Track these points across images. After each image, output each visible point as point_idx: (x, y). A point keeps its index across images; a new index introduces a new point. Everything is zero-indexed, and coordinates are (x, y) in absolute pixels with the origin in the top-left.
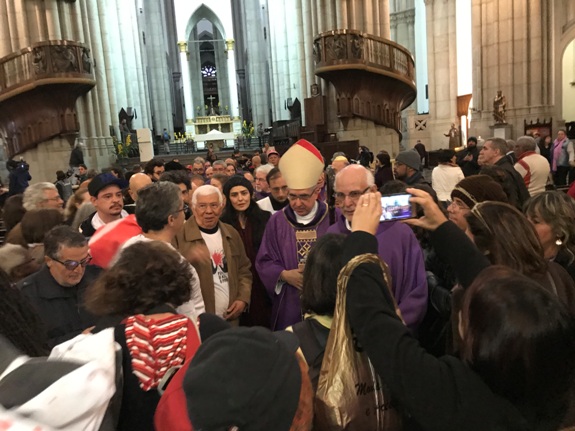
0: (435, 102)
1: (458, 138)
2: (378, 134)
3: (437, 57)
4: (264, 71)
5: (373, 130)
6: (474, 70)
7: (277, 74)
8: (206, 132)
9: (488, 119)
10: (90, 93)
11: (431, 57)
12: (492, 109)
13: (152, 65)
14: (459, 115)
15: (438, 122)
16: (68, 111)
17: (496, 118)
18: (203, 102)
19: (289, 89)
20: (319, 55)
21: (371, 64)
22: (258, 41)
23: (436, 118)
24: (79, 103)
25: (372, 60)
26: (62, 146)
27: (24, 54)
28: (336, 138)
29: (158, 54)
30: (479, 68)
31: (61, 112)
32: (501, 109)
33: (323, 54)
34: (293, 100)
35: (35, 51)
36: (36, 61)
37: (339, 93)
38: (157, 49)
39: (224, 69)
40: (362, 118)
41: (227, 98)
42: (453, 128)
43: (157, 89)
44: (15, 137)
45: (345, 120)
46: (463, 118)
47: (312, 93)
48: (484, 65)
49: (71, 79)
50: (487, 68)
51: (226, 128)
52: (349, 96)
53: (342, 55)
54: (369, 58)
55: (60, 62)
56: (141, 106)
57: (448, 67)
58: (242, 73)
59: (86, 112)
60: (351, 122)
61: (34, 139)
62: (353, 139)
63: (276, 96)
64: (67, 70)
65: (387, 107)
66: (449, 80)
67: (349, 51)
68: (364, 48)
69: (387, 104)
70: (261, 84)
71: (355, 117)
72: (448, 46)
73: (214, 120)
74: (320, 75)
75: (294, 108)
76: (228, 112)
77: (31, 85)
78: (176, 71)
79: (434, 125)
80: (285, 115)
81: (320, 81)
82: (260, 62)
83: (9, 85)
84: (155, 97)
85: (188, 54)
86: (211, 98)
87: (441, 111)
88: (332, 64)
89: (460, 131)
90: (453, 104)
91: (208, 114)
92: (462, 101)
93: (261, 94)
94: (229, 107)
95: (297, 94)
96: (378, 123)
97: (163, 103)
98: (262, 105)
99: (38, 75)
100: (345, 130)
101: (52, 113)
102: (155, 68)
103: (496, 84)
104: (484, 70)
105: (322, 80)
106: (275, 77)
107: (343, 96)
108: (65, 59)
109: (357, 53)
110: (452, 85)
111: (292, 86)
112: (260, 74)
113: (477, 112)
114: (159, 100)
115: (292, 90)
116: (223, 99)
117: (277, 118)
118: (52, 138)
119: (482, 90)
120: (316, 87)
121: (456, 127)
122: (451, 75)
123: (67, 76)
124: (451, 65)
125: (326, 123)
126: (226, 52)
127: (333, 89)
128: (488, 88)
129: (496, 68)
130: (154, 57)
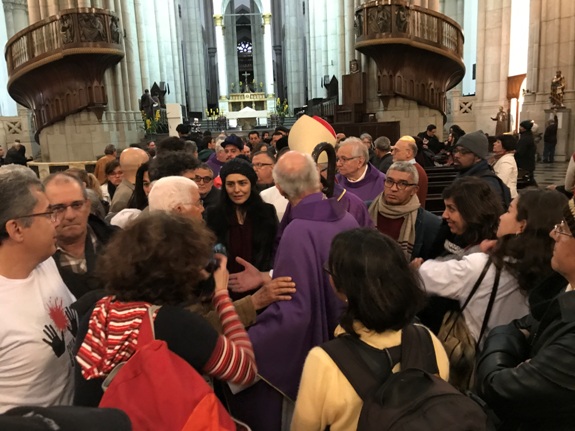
0: (483, 83)
1: (506, 122)
2: (421, 115)
3: (488, 33)
4: (301, 47)
5: (415, 111)
6: (531, 47)
7: (315, 50)
8: (239, 110)
9: (543, 102)
10: (119, 65)
11: (482, 34)
12: (549, 91)
13: (187, 39)
14: (509, 98)
15: (485, 104)
16: (96, 83)
17: (553, 101)
18: (237, 78)
19: (327, 66)
20: (361, 28)
21: (417, 39)
22: (296, 16)
23: (483, 100)
24: (107, 75)
25: (418, 34)
26: (89, 120)
27: (52, 22)
28: (374, 119)
29: (193, 28)
30: (536, 46)
31: (89, 84)
32: (559, 91)
33: (365, 26)
34: (331, 78)
35: (63, 19)
36: (64, 29)
37: (380, 69)
38: (193, 23)
39: (260, 44)
40: (404, 97)
41: (262, 75)
42: (501, 111)
43: (192, 64)
44: (43, 109)
45: (385, 99)
46: (514, 101)
47: (351, 69)
48: (543, 43)
49: (99, 49)
50: (546, 45)
51: (260, 105)
52: (391, 72)
53: (385, 28)
54: (416, 31)
55: (87, 31)
56: (175, 81)
57: (500, 45)
58: (279, 50)
59: (115, 85)
60: (392, 102)
61: (61, 111)
62: (393, 120)
63: (313, 73)
64: (95, 40)
65: (432, 87)
66: (500, 58)
67: (394, 23)
68: (410, 20)
69: (432, 83)
70: (298, 61)
71: (396, 96)
72: (501, 21)
73: (248, 97)
74: (361, 49)
75: (331, 86)
76: (262, 89)
77: (59, 55)
78: (212, 46)
79: (481, 108)
80: (322, 93)
81: (360, 56)
82: (298, 38)
83: (36, 55)
84: (190, 73)
85: (224, 28)
86: (246, 74)
87: (489, 93)
88: (373, 37)
89: (509, 115)
90: (503, 86)
91: (243, 91)
92: (513, 82)
93: (298, 71)
94: (264, 85)
95: (336, 71)
96: (421, 104)
97: (197, 78)
98: (298, 83)
99: (66, 44)
100: (385, 110)
101: (80, 85)
102: (191, 42)
103: (555, 64)
104: (542, 48)
105: (362, 55)
106: (312, 53)
107: (385, 73)
108: (93, 27)
109: (402, 27)
110: (503, 66)
111: (330, 63)
112: (297, 50)
113: (531, 94)
114: (193, 75)
115: (330, 67)
116: (258, 75)
117: (312, 96)
118: (80, 111)
119: (539, 70)
120: (356, 63)
121: (505, 110)
122: (503, 53)
123: (95, 46)
124: (504, 42)
125: (365, 102)
126: (263, 27)
127: (374, 66)
128: (545, 68)
129: (556, 46)
130: (190, 31)
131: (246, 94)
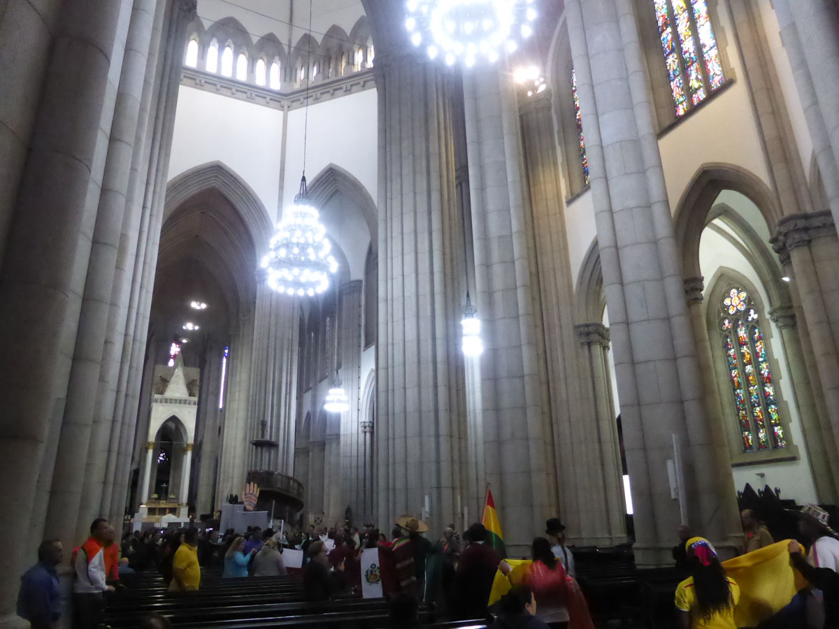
4: (213, 466)
8: (165, 514)
18: (154, 487)
21: (278, 489)
41: (178, 486)
51: (173, 511)
54: (277, 485)
68: (276, 480)
70: (209, 477)
73: (163, 504)
76: (177, 498)
82: (211, 459)
91: (159, 499)
93: (207, 485)
98: (207, 494)
106: (222, 473)
111: (234, 485)
115: (234, 488)
116: (173, 485)
131: (161, 502)
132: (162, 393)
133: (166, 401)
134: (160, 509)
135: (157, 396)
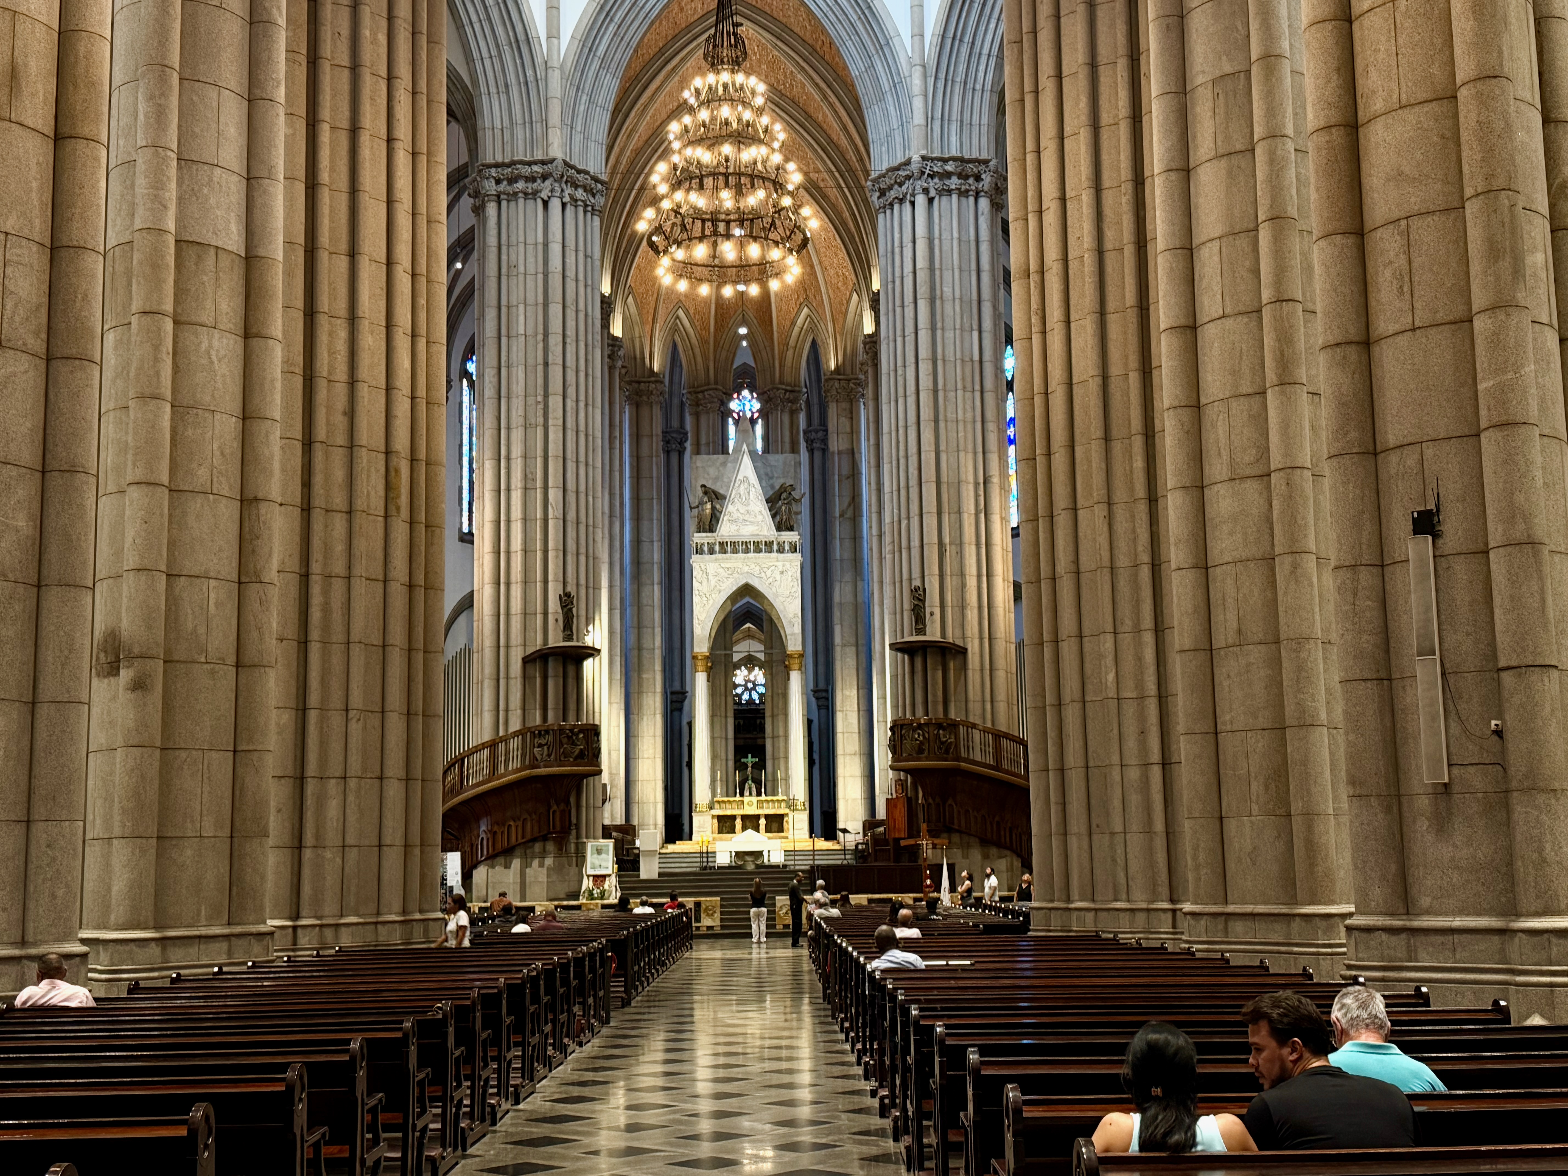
5: (977, 850)
8: (734, 832)
16: (562, 806)
18: (731, 765)
20: (894, 746)
21: (975, 763)
24: (573, 794)
25: (969, 755)
26: (545, 850)
27: (513, 737)
31: (554, 807)
33: (898, 746)
35: (540, 734)
36: (540, 746)
40: (961, 832)
41: (783, 758)
45: (934, 834)
47: (896, 791)
49: (577, 768)
51: (776, 823)
52: (938, 799)
54: (964, 752)
59: (579, 805)
60: (944, 837)
61: (511, 841)
64: (574, 758)
67: (932, 745)
68: (954, 740)
71: (950, 830)
73: (751, 805)
76: (783, 789)
77: (526, 773)
78: (677, 686)
83: (499, 772)
85: (710, 669)
86: (750, 760)
88: (911, 761)
96: (985, 841)
101: (541, 807)
107: (930, 801)
108: (575, 745)
109: (948, 750)
116: (774, 758)
118: (534, 840)
120: (901, 783)
123: (574, 765)
131: (746, 799)
132: (711, 529)
133: (723, 547)
134: (744, 818)
135: (700, 538)
